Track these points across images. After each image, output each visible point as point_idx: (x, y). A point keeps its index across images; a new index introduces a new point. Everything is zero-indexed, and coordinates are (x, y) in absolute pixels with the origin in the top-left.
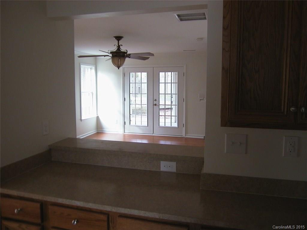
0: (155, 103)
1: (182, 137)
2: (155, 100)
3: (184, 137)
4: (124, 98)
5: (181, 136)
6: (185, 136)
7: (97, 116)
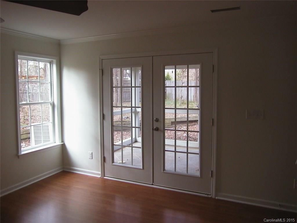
0: (156, 125)
1: (210, 196)
2: (157, 120)
3: (213, 197)
4: (103, 114)
5: (206, 196)
6: (216, 196)
7: (63, 143)
